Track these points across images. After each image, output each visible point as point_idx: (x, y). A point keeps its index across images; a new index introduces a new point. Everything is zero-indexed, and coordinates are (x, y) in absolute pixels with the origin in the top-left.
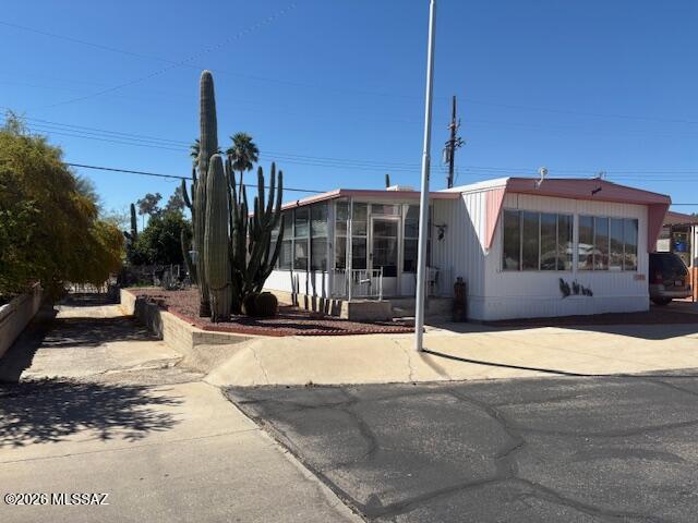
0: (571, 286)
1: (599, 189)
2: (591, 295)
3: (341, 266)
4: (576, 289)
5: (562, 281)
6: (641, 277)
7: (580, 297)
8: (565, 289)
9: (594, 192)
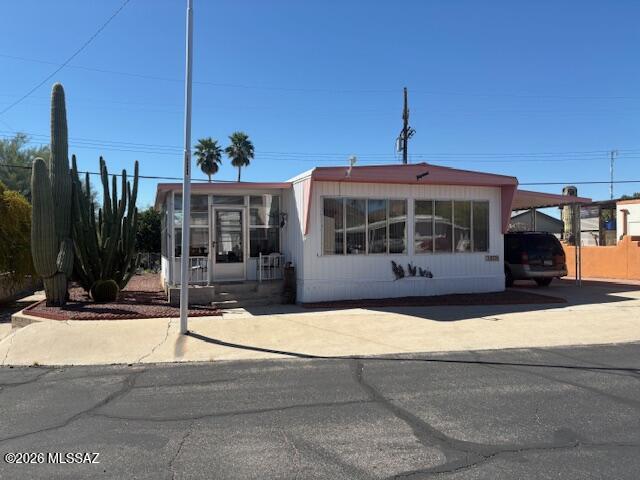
0: (406, 268)
1: (427, 174)
2: (431, 276)
3: (178, 253)
4: (413, 272)
5: (394, 263)
6: (495, 258)
7: (418, 278)
8: (398, 272)
9: (418, 177)
